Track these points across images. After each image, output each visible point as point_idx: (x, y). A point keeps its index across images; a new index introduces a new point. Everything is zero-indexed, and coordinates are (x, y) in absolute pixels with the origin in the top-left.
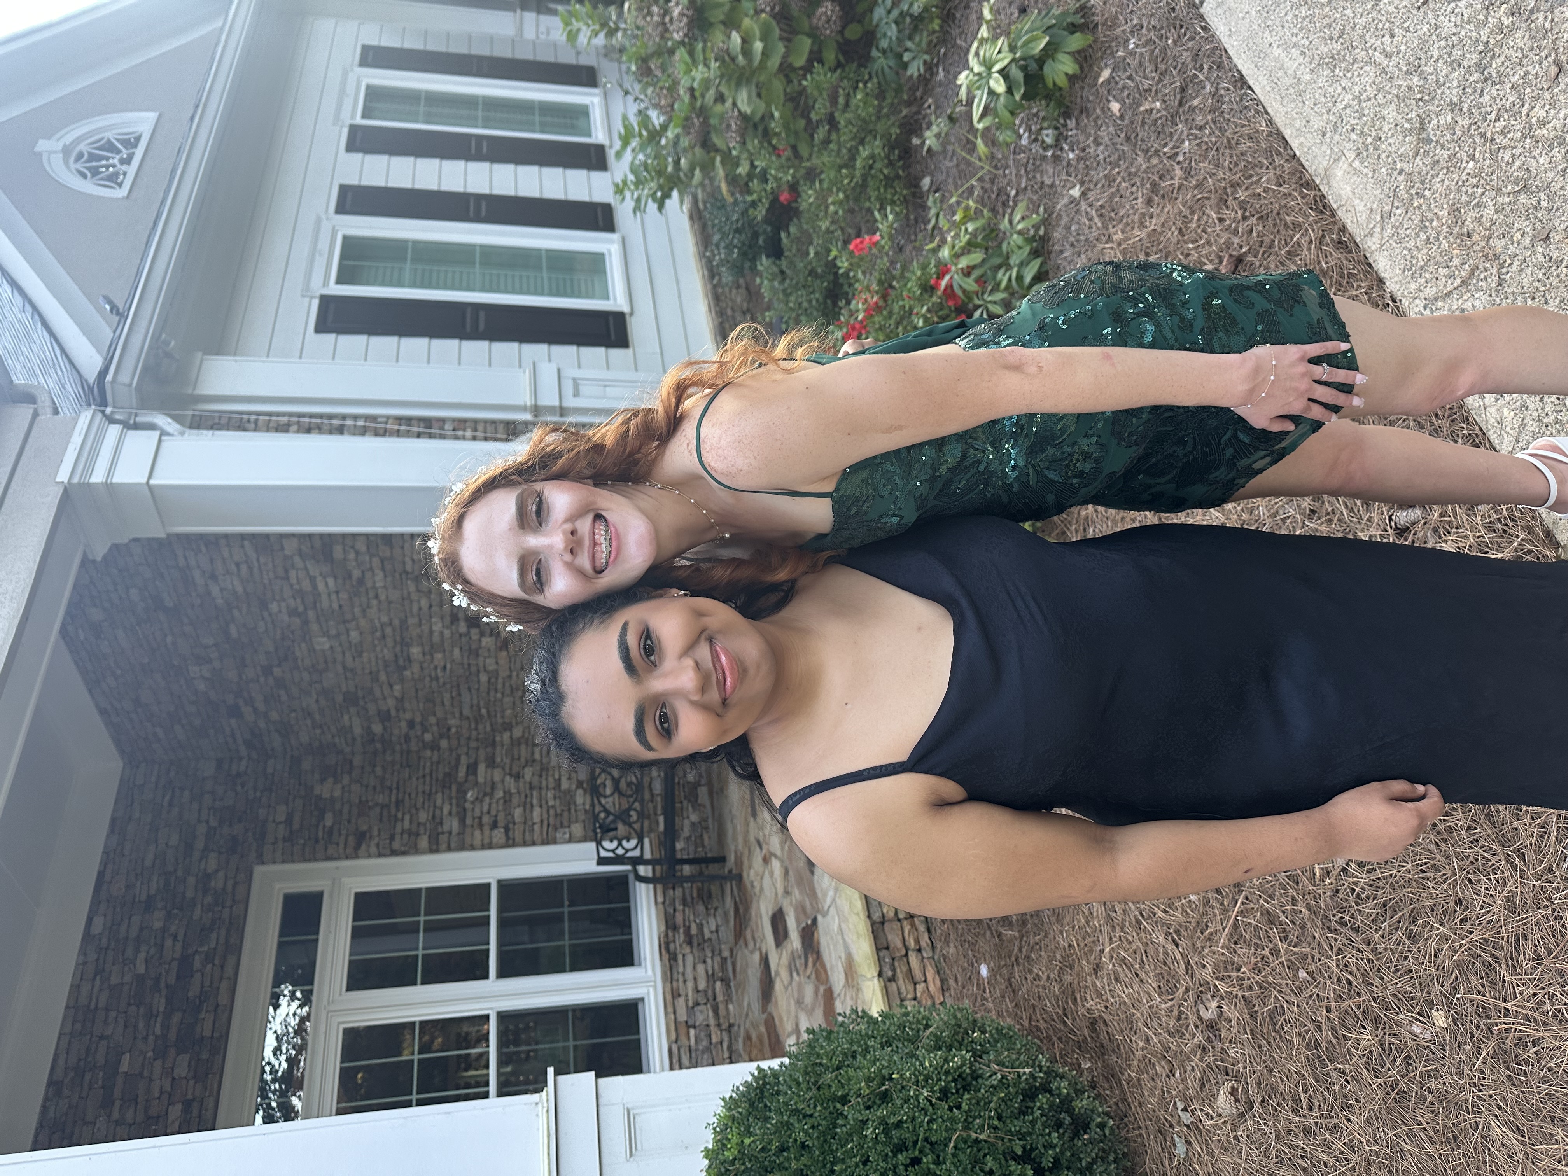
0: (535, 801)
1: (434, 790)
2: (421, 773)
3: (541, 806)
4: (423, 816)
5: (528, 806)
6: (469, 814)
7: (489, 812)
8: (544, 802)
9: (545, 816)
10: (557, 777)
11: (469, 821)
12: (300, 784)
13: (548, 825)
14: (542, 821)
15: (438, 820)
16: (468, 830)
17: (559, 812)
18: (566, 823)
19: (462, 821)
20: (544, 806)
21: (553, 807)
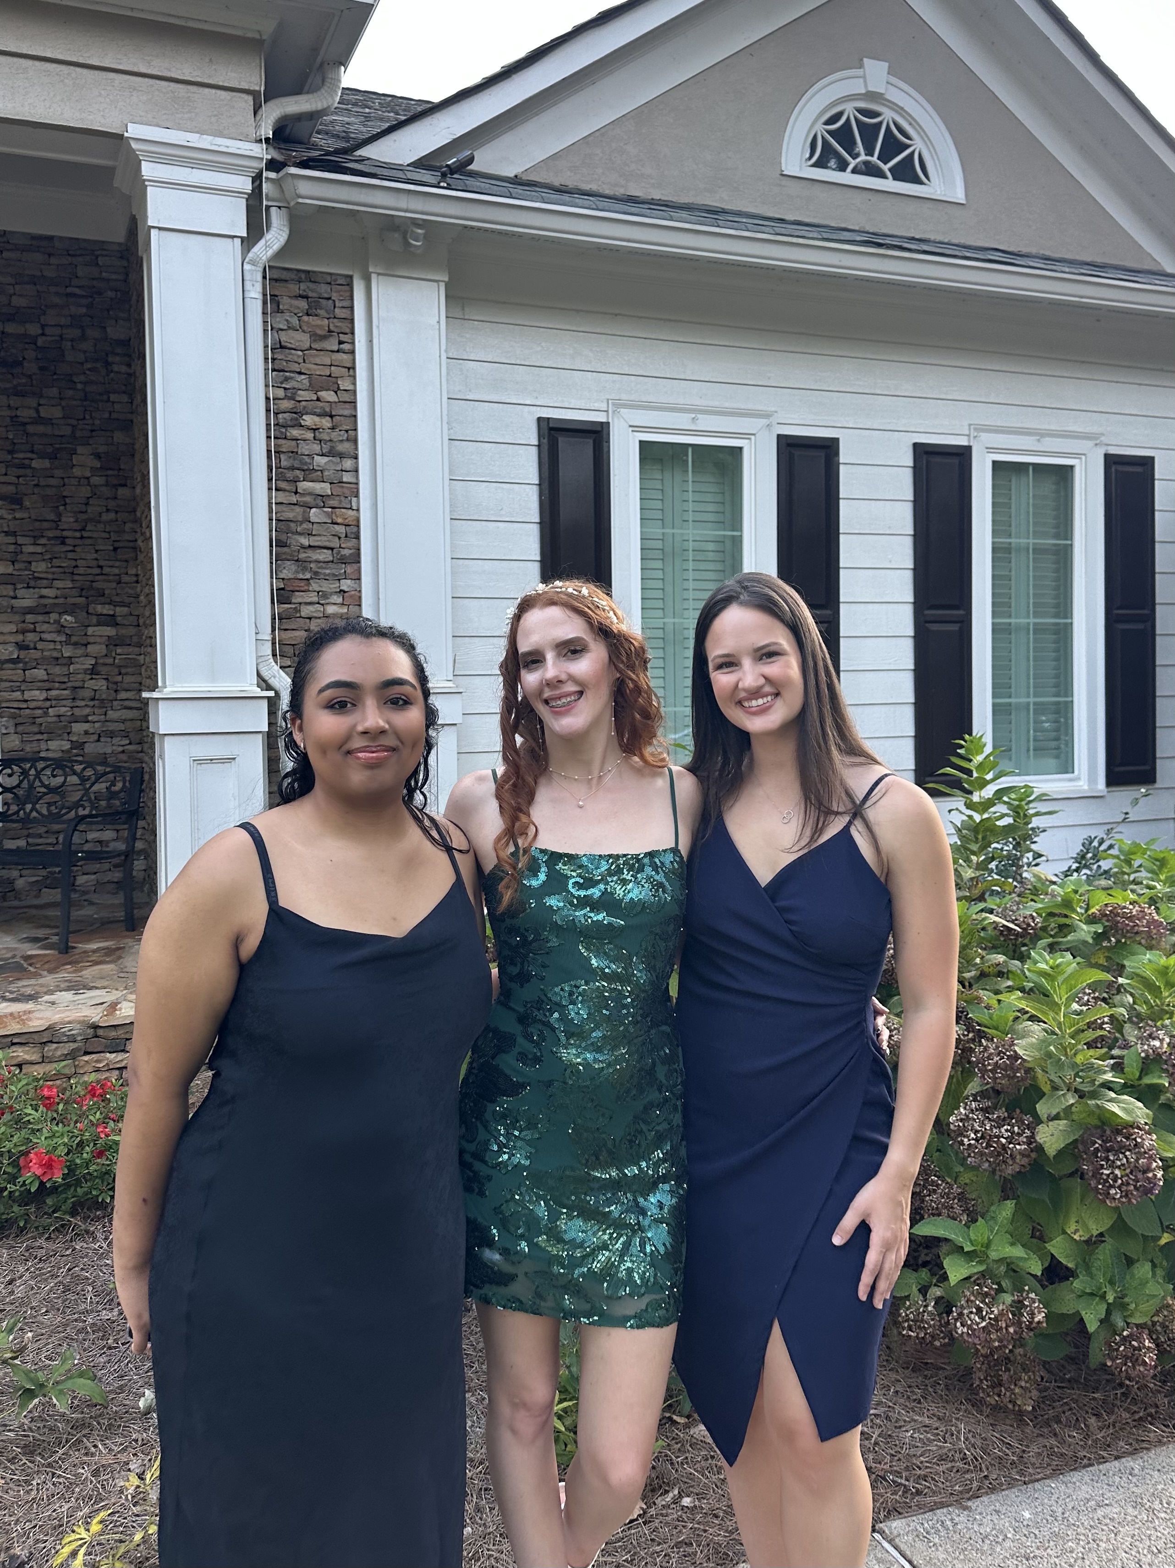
0: (54, 693)
1: (76, 578)
2: (101, 563)
3: (47, 699)
4: (40, 567)
5: (47, 685)
6: (40, 618)
7: (41, 640)
8: (54, 703)
9: (32, 705)
10: (90, 718)
11: (29, 618)
12: (92, 431)
13: (20, 709)
14: (26, 701)
15: (32, 583)
16: (17, 618)
17: (38, 721)
18: (20, 728)
19: (30, 611)
20: (48, 704)
21: (46, 714)
